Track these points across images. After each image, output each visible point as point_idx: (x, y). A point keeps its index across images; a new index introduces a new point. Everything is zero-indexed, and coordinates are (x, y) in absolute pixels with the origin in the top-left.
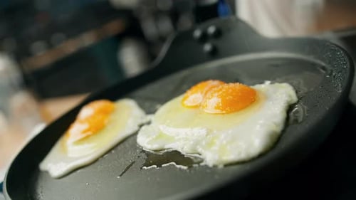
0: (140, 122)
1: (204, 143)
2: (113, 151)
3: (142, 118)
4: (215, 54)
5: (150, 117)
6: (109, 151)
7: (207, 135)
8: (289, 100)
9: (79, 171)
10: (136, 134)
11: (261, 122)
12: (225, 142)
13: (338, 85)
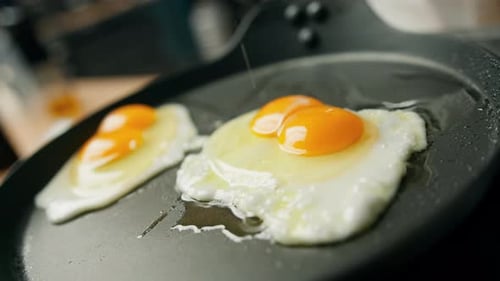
0: (187, 146)
1: (268, 202)
2: (140, 191)
3: (190, 140)
4: (314, 47)
5: (201, 141)
6: (135, 189)
7: (276, 188)
8: (413, 144)
9: (87, 217)
10: (178, 165)
11: (363, 180)
12: (300, 206)
13: (493, 129)
